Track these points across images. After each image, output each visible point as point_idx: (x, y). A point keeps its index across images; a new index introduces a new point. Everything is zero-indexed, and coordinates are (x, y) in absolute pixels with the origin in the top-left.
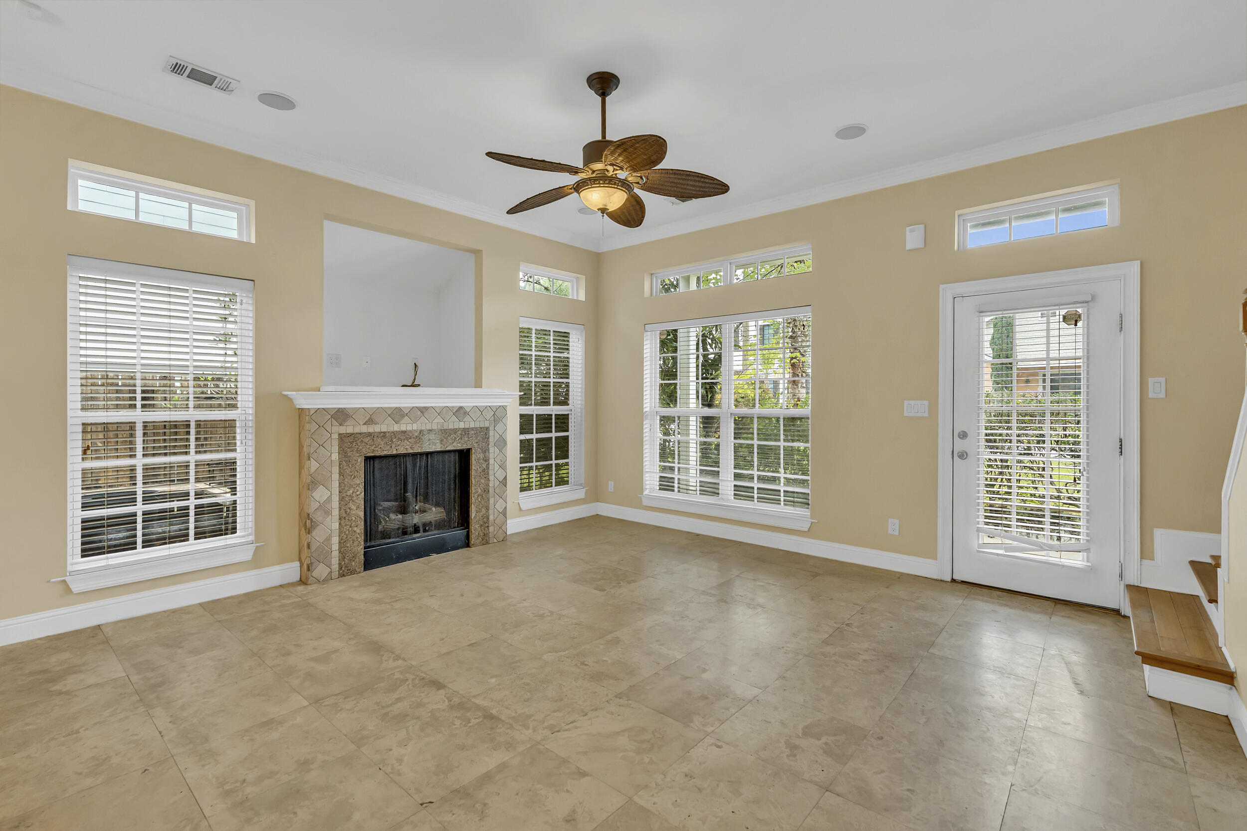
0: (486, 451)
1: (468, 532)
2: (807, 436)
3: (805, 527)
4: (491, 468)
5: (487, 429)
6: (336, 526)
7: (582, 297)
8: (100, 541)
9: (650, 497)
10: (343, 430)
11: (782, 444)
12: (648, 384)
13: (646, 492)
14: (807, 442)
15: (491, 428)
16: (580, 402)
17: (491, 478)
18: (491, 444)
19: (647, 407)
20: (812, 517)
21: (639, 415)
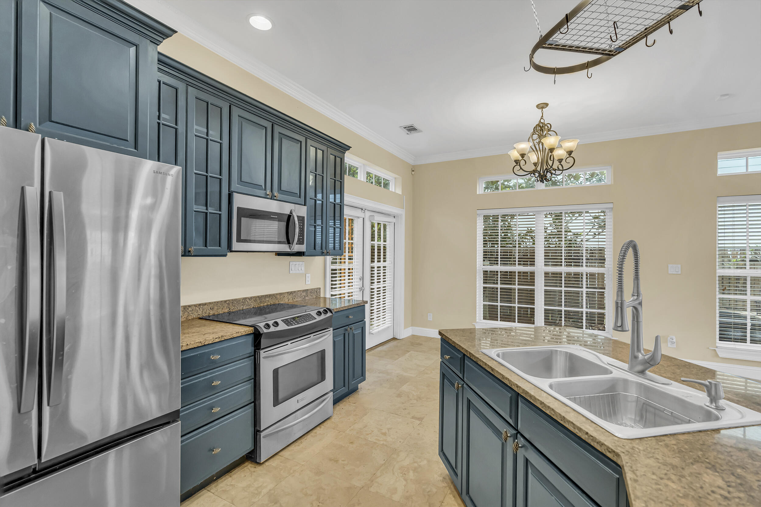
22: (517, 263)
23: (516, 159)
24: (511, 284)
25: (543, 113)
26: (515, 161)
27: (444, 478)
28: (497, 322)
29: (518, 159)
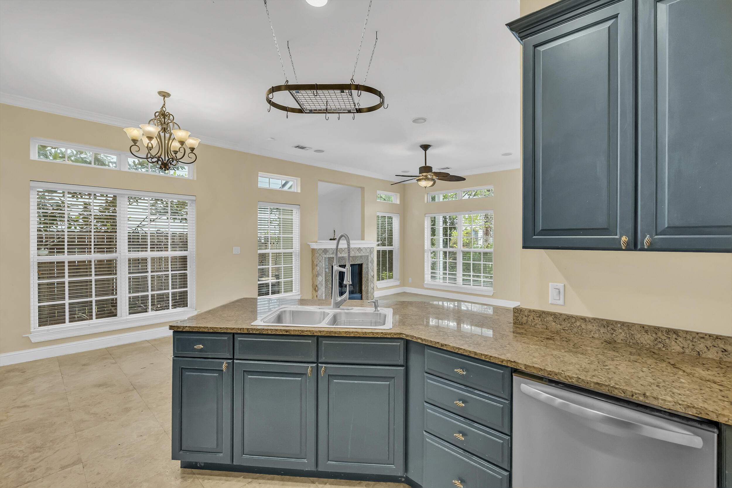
0: (367, 265)
1: (362, 295)
2: (492, 260)
3: (491, 294)
4: (369, 271)
5: (368, 256)
6: (324, 290)
7: (398, 202)
8: (263, 291)
9: (427, 284)
10: (326, 256)
11: (482, 263)
12: (426, 238)
13: (425, 282)
14: (492, 261)
15: (369, 256)
16: (397, 245)
17: (369, 275)
18: (369, 262)
19: (426, 248)
20: (494, 290)
21: (423, 251)
22: (93, 250)
23: (134, 138)
24: (87, 275)
25: (165, 102)
26: (132, 140)
27: (182, 478)
28: (64, 325)
29: (136, 139)
